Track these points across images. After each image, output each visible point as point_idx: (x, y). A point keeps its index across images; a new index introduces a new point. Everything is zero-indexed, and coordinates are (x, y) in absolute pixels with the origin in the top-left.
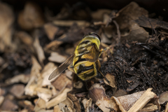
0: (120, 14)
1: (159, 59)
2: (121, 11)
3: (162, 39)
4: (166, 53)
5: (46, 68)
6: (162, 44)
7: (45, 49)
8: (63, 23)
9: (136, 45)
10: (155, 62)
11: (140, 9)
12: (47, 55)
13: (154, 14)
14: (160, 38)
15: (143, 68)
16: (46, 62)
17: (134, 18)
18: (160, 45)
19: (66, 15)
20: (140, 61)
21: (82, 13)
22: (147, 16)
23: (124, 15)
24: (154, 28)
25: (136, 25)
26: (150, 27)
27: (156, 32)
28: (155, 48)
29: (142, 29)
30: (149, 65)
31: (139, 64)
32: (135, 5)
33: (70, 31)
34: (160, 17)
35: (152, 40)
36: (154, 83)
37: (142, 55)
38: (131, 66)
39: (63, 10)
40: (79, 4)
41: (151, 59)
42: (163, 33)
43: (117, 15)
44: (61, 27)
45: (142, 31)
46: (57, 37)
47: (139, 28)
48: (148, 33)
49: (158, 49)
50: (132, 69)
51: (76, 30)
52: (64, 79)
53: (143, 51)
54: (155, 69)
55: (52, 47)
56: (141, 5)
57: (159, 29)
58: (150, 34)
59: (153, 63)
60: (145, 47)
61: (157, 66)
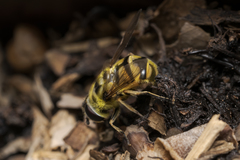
0: (161, 11)
1: (231, 73)
2: (161, 6)
3: (232, 39)
5: (55, 119)
6: (232, 47)
7: (52, 91)
8: (76, 48)
9: (190, 55)
10: (226, 79)
12: (55, 100)
13: (215, 4)
14: (227, 38)
15: (206, 90)
16: (55, 110)
17: (184, 15)
18: (229, 48)
19: (80, 33)
20: (201, 81)
21: (104, 26)
22: (204, 7)
23: (168, 14)
24: (216, 23)
25: (187, 23)
26: (209, 23)
27: (220, 30)
28: (221, 55)
29: (198, 28)
30: (216, 85)
31: (201, 85)
33: (87, 56)
34: (226, 7)
35: (218, 42)
36: (228, 112)
37: (203, 71)
38: (186, 89)
39: (73, 26)
40: (96, 10)
41: (219, 74)
42: (231, 30)
43: (156, 13)
44: (73, 54)
45: (200, 33)
46: (69, 68)
47: (193, 27)
48: (208, 34)
49: (227, 57)
50: (188, 94)
51: (96, 53)
53: (204, 64)
54: (227, 90)
55: (64, 85)
57: (223, 24)
58: (212, 35)
59: (222, 81)
60: (206, 56)
61: (229, 85)
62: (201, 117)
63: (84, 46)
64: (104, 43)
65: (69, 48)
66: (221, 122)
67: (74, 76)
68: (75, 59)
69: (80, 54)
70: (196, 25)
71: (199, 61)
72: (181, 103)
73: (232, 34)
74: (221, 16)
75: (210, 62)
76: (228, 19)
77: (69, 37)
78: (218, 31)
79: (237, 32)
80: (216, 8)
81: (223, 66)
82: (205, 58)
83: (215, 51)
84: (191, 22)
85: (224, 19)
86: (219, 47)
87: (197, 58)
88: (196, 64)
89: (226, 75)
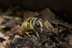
0: (40, 14)
1: (57, 42)
2: (40, 12)
3: (60, 31)
4: (61, 39)
6: (60, 34)
8: (7, 17)
9: (45, 32)
10: (54, 43)
11: (51, 13)
13: (58, 17)
15: (46, 45)
17: (47, 18)
19: (10, 13)
20: (46, 41)
21: (19, 13)
22: (54, 17)
23: (41, 16)
24: (57, 24)
25: (47, 21)
26: (54, 23)
27: (57, 26)
28: (55, 35)
29: (50, 24)
30: (50, 44)
31: (45, 43)
32: (49, 10)
33: (10, 21)
34: (62, 19)
35: (55, 31)
37: (47, 38)
38: (40, 43)
39: (9, 10)
40: (18, 7)
41: (53, 41)
42: (61, 28)
43: (38, 14)
44: (5, 19)
46: (3, 23)
47: (49, 23)
48: (53, 27)
49: (57, 36)
50: (40, 44)
51: (13, 21)
52: (1, 46)
53: (48, 36)
56: (52, 11)
57: (59, 25)
59: (53, 44)
60: (50, 34)
61: (54, 46)
63: (10, 18)
64: (17, 19)
65: (5, 17)
68: (6, 21)
69: (8, 20)
72: (37, 47)
73: (61, 29)
74: (59, 22)
75: (51, 36)
76: (61, 24)
77: (6, 13)
78: (56, 27)
79: (63, 29)
80: (58, 19)
81: (55, 39)
82: (49, 34)
83: (53, 33)
84: (49, 21)
85: (60, 23)
86: (55, 32)
87: (47, 33)
88: (46, 35)
89: (55, 42)
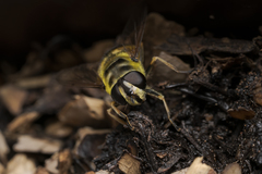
1: (214, 109)
3: (215, 71)
4: (227, 96)
5: (11, 165)
6: (216, 80)
7: (7, 133)
8: (35, 83)
9: (167, 89)
10: (208, 116)
11: (168, 24)
12: (11, 143)
13: (194, 30)
14: (209, 69)
15: (186, 129)
16: (12, 154)
17: (160, 43)
18: (212, 81)
19: (39, 66)
20: (180, 119)
22: (182, 34)
24: (196, 52)
26: (188, 53)
27: (201, 60)
28: (203, 89)
29: (176, 59)
30: (197, 123)
31: (180, 124)
32: (159, 19)
33: (47, 91)
34: (207, 34)
35: (200, 75)
36: (211, 154)
37: (182, 107)
38: (164, 129)
39: (31, 57)
40: (57, 39)
41: (201, 111)
42: (214, 60)
44: (31, 90)
46: (26, 106)
47: (170, 57)
48: (187, 66)
49: (209, 91)
50: (165, 134)
51: (58, 88)
53: (183, 100)
54: (210, 129)
55: (21, 126)
56: (168, 16)
57: (204, 54)
58: (192, 66)
59: (204, 118)
60: (186, 90)
61: (212, 124)
62: (181, 160)
63: (44, 81)
65: (26, 83)
66: (205, 166)
67: (32, 115)
68: (34, 96)
69: (39, 90)
70: (173, 55)
71: (176, 96)
72: (157, 144)
73: (215, 65)
74: (203, 44)
75: (189, 97)
76: (211, 48)
77: (26, 71)
78: (198, 62)
79: (221, 62)
80: (196, 35)
81: (205, 102)
82: (184, 93)
83: (196, 85)
84: (168, 52)
85: (205, 47)
86: (200, 80)
87: (174, 92)
88: (174, 99)
89: (209, 112)
